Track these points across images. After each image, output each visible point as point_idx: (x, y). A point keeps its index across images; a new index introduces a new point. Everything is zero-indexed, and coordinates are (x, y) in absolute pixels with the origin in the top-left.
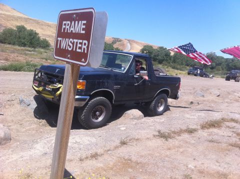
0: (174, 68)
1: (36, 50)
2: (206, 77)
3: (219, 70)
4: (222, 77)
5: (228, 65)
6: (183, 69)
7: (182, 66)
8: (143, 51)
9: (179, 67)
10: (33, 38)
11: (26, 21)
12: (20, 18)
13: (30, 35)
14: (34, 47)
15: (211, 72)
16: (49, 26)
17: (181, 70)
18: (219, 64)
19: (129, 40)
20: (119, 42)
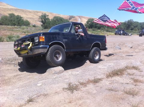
0: (107, 31)
1: (22, 27)
2: (127, 35)
3: (136, 30)
5: (141, 27)
6: (113, 31)
7: (112, 29)
8: (88, 22)
9: (110, 30)
10: (20, 20)
11: (16, 11)
12: (12, 9)
13: (17, 18)
14: (20, 26)
15: (131, 32)
16: (30, 12)
17: (111, 32)
18: (136, 26)
19: (79, 16)
20: (74, 18)
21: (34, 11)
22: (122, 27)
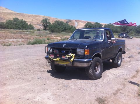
4: (136, 37)
16: (29, 16)
19: (76, 20)
20: (71, 22)
21: (32, 15)
22: (119, 30)
